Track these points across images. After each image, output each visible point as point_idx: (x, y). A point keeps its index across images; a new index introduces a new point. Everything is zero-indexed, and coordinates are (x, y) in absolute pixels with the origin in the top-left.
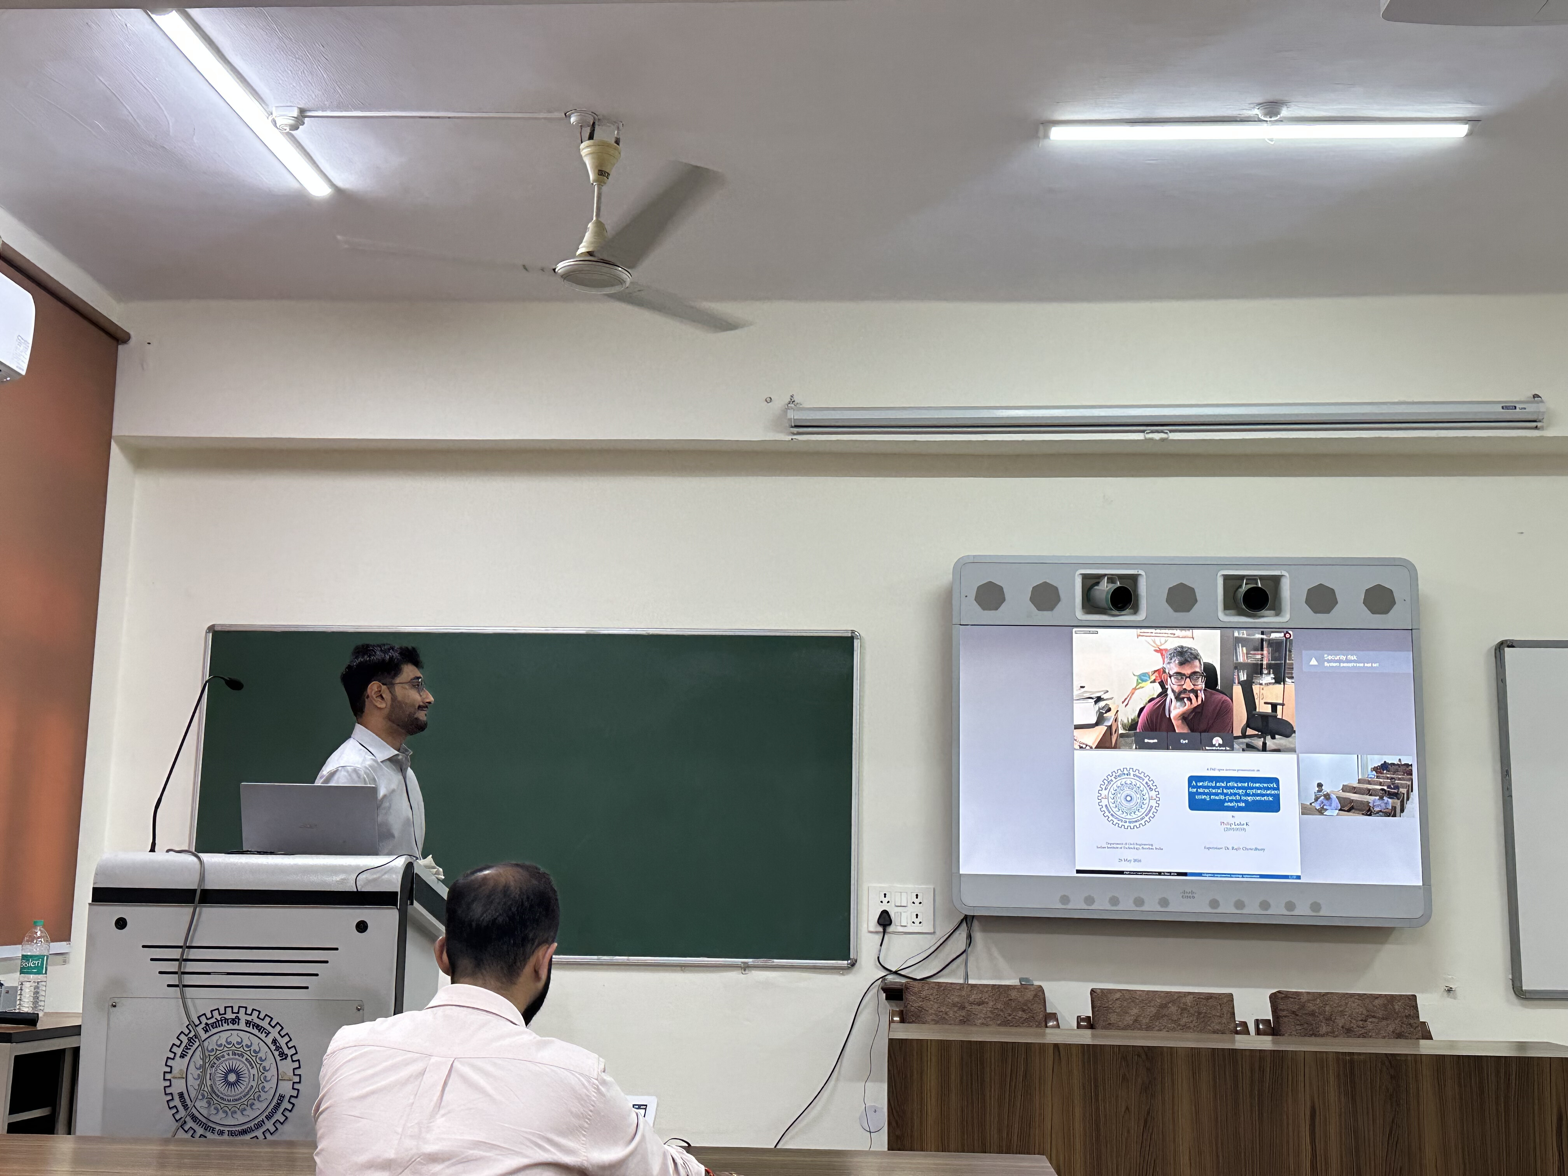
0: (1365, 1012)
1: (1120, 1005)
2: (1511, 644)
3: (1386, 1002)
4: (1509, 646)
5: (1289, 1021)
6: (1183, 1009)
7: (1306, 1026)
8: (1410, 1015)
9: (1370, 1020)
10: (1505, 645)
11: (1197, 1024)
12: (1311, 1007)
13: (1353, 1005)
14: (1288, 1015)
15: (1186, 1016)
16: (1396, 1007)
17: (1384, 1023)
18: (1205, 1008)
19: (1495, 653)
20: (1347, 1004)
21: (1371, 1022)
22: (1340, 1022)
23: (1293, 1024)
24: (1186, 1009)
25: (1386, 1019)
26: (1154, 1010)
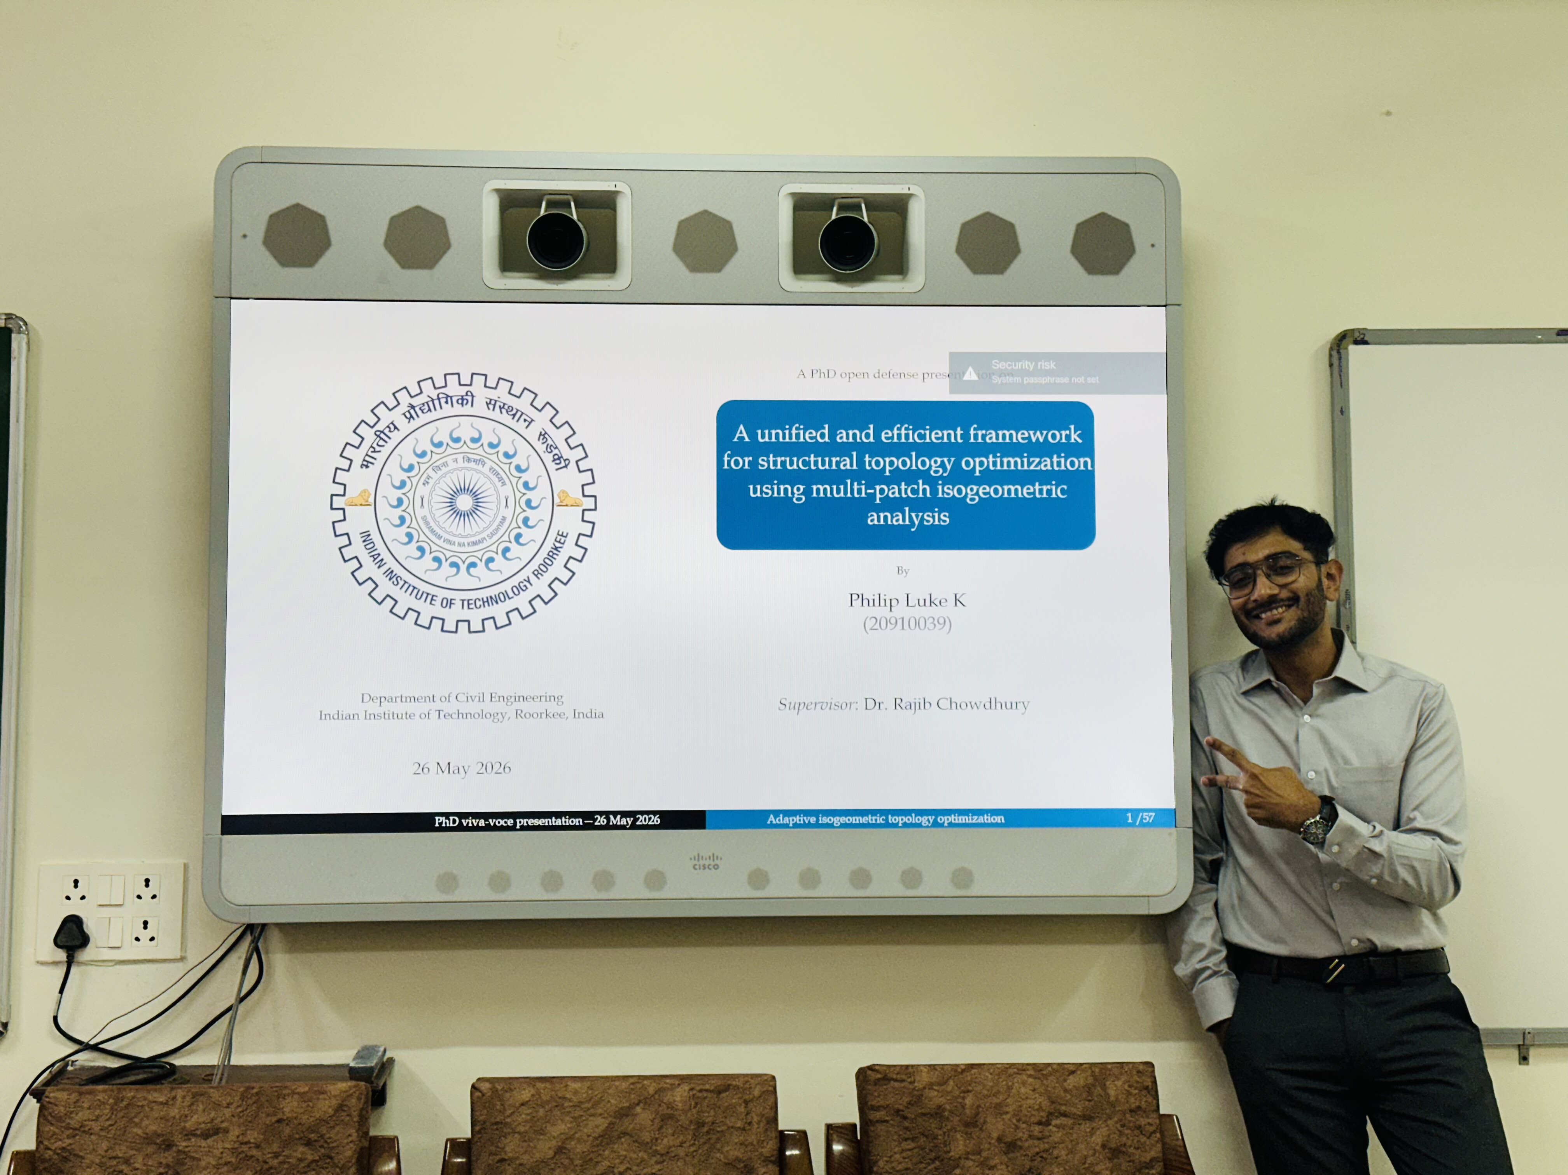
0: (1046, 1104)
1: (529, 1117)
2: (1361, 338)
3: (1090, 1080)
4: (1356, 342)
5: (887, 1132)
6: (666, 1119)
7: (923, 1139)
8: (1139, 1107)
9: (1058, 1122)
10: (1349, 339)
11: (692, 1149)
12: (934, 1098)
13: (1023, 1090)
14: (887, 1118)
15: (670, 1131)
16: (1112, 1092)
17: (1086, 1126)
18: (712, 1113)
19: (1331, 356)
20: (1009, 1088)
21: (1056, 1126)
22: (995, 1127)
23: (895, 1137)
24: (671, 1117)
25: (1090, 1118)
26: (601, 1123)
